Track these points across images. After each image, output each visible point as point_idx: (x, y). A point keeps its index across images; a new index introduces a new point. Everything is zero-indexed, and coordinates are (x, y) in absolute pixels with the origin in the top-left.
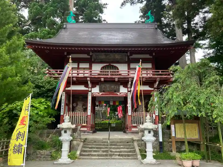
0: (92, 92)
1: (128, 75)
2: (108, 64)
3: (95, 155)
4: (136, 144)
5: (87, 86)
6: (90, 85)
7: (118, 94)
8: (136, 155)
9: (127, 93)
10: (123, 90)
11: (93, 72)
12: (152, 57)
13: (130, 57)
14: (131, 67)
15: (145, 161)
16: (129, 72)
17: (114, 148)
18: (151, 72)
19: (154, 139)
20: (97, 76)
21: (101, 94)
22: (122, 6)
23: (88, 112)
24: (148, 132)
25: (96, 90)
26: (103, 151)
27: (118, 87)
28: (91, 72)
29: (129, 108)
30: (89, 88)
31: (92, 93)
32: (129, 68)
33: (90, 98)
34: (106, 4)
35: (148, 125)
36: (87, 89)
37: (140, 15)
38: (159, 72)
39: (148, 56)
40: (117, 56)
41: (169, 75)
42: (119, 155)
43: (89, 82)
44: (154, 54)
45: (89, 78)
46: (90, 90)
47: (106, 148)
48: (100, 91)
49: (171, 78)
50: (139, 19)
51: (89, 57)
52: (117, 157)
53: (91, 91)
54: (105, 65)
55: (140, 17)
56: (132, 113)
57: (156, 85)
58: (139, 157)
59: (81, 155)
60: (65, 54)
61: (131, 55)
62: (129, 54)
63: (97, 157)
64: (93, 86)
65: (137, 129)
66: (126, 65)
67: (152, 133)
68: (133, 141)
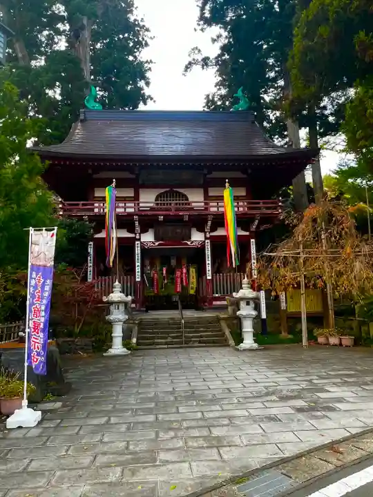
0: (142, 240)
1: (206, 209)
2: (168, 189)
3: (161, 344)
4: (223, 324)
5: (131, 230)
6: (138, 229)
7: (189, 243)
8: (226, 340)
9: (204, 242)
10: (197, 237)
11: (141, 205)
12: (245, 176)
13: (208, 176)
14: (210, 194)
15: (242, 346)
16: (206, 204)
17: (189, 332)
18: (246, 204)
19: (254, 313)
20: (149, 213)
21: (157, 244)
22: (186, 71)
23: (137, 277)
24: (245, 303)
25: (148, 238)
26: (174, 338)
27: (187, 231)
28: (138, 204)
29: (209, 268)
30: (136, 234)
31: (141, 243)
32: (207, 197)
33: (138, 251)
34: (151, 61)
35: (246, 292)
36: (133, 235)
37: (217, 81)
38: (259, 203)
39: (238, 175)
40: (186, 175)
41: (275, 208)
42: (200, 342)
43: (137, 223)
44: (250, 171)
45: (137, 217)
46: (138, 237)
47: (177, 332)
48: (157, 239)
49: (280, 213)
50: (215, 90)
51: (134, 176)
52: (196, 344)
53: (139, 240)
54: (163, 191)
55: (216, 86)
56: (212, 276)
57: (254, 227)
58: (232, 342)
59: (138, 344)
60: (90, 171)
61: (210, 173)
62: (205, 171)
63: (166, 346)
64: (144, 231)
65: (225, 303)
66: (201, 191)
67: (252, 305)
68: (218, 320)
